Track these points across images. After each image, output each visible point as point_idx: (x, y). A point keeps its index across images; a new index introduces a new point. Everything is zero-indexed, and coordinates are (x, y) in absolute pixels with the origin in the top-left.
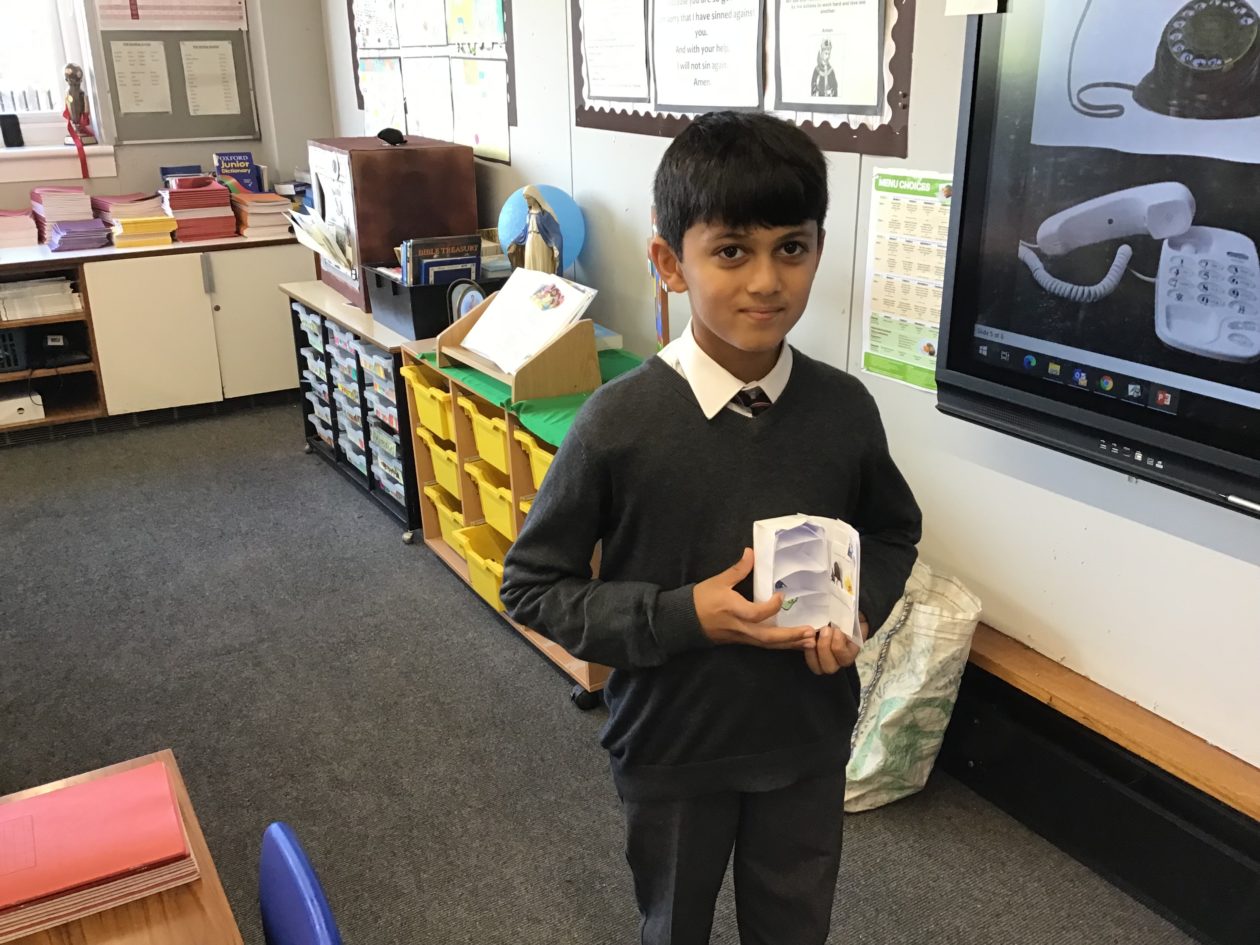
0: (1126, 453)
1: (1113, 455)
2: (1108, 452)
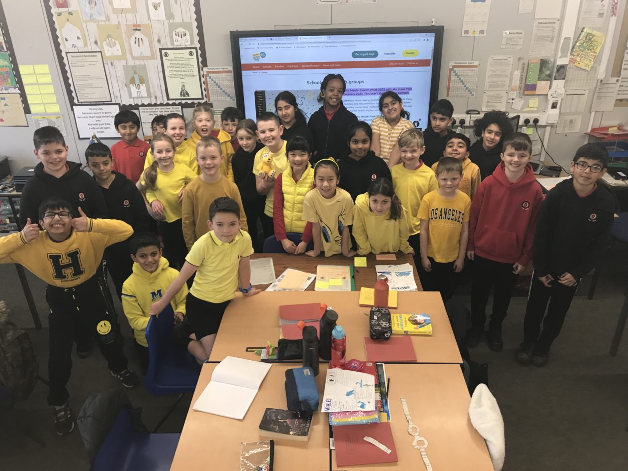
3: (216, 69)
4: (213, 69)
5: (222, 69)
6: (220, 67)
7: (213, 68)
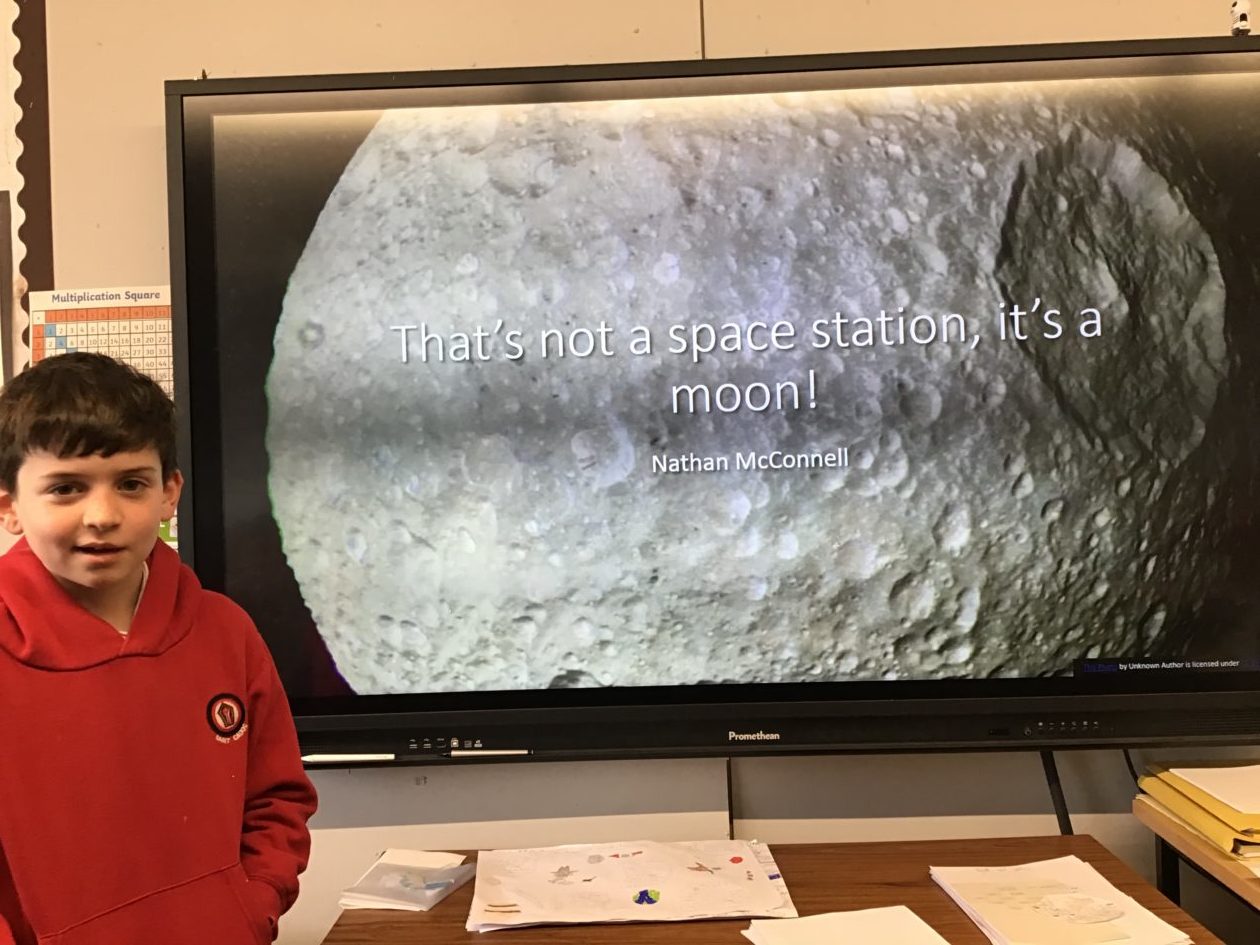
0: (441, 743)
1: (428, 751)
2: (420, 750)
3: (98, 298)
4: (81, 299)
5: (128, 296)
6: (121, 291)
7: (80, 292)
